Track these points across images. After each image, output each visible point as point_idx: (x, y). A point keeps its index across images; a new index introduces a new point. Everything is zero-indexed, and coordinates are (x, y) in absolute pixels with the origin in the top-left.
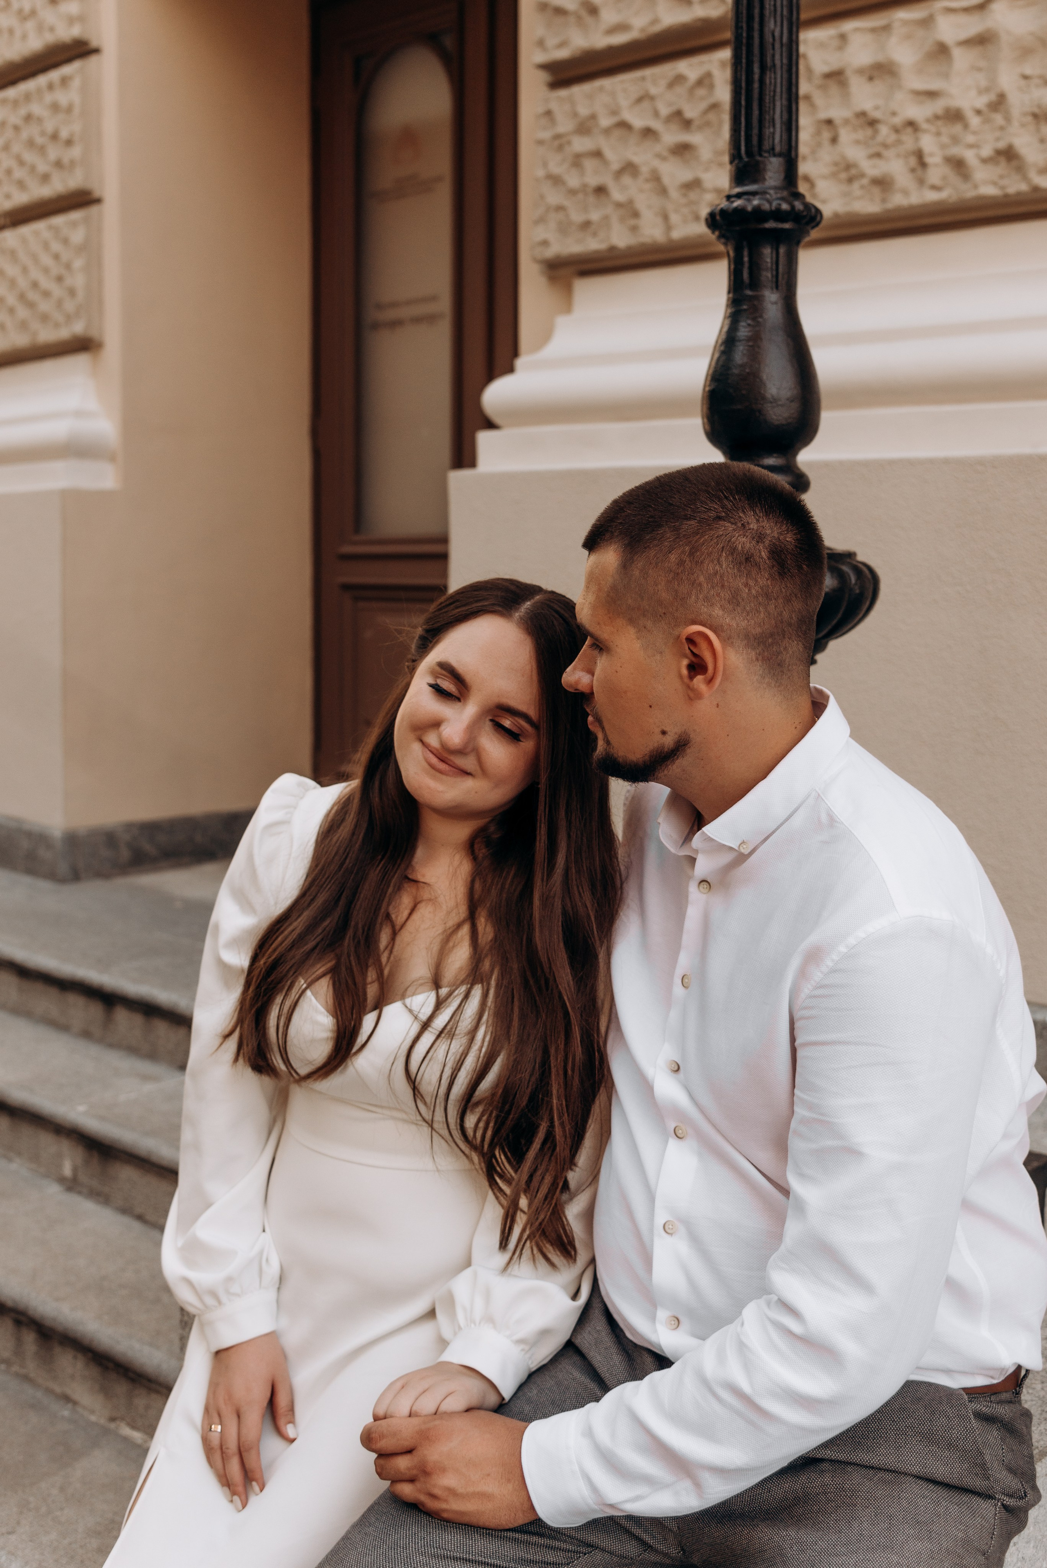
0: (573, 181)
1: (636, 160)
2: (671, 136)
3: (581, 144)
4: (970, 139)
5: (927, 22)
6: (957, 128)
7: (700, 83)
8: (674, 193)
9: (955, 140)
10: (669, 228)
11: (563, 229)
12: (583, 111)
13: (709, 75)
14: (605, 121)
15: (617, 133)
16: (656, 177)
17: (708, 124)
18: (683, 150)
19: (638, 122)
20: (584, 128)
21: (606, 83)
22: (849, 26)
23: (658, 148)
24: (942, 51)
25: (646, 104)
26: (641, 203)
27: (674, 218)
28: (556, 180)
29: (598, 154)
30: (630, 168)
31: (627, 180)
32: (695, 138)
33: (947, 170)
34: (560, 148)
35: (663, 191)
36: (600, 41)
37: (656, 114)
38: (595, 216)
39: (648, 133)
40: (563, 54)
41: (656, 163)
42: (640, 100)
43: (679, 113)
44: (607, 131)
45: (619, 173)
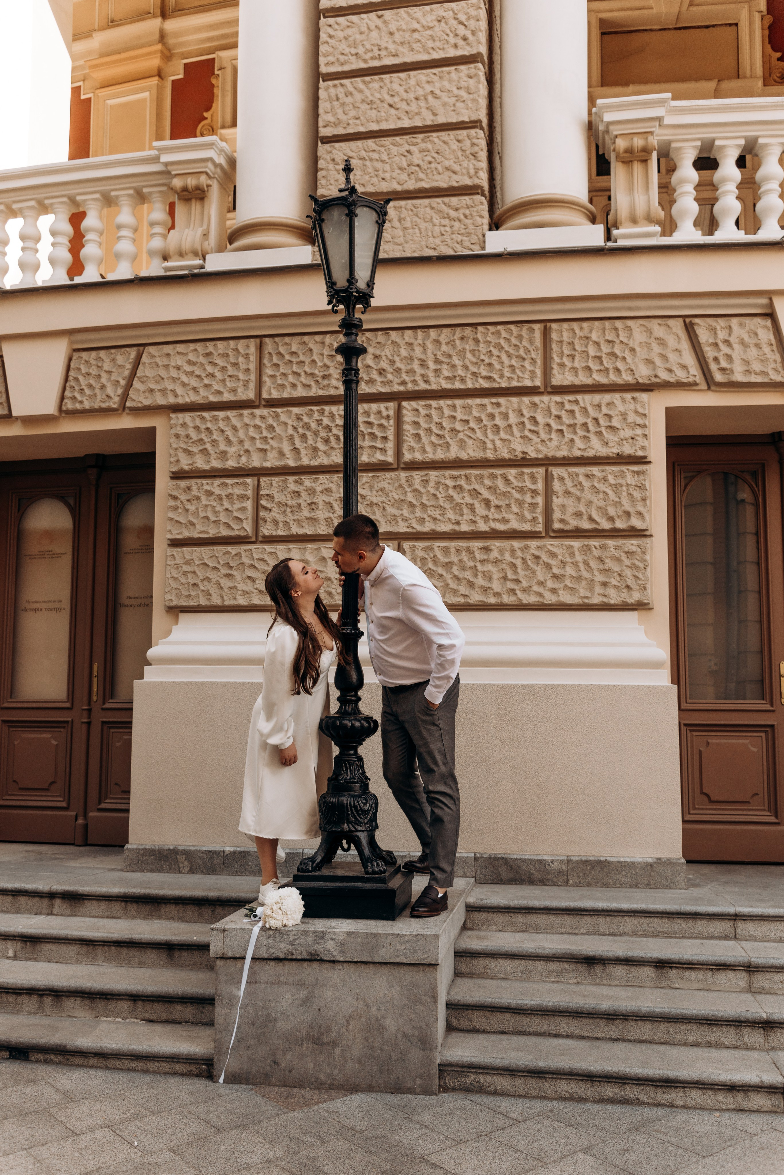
0: (183, 580)
1: (210, 577)
2: (225, 571)
3: (185, 568)
4: (334, 587)
5: (318, 549)
6: (329, 583)
7: (236, 555)
8: (226, 590)
9: (328, 586)
10: (223, 601)
11: (179, 596)
12: (188, 557)
13: (240, 553)
14: (197, 562)
15: (202, 566)
16: (218, 583)
17: (239, 569)
18: (229, 576)
19: (211, 565)
20: (188, 563)
21: (198, 549)
22: (292, 546)
23: (219, 574)
24: (324, 559)
25: (214, 558)
26: (212, 591)
27: (225, 598)
28: (175, 579)
29: (194, 572)
30: (209, 580)
31: (206, 582)
32: (234, 573)
33: (326, 595)
34: (177, 568)
35: (222, 588)
36: (196, 535)
37: (219, 563)
38: (193, 593)
39: (215, 568)
40: (180, 537)
41: (218, 579)
42: (211, 557)
43: (228, 563)
44: (198, 565)
45: (203, 580)
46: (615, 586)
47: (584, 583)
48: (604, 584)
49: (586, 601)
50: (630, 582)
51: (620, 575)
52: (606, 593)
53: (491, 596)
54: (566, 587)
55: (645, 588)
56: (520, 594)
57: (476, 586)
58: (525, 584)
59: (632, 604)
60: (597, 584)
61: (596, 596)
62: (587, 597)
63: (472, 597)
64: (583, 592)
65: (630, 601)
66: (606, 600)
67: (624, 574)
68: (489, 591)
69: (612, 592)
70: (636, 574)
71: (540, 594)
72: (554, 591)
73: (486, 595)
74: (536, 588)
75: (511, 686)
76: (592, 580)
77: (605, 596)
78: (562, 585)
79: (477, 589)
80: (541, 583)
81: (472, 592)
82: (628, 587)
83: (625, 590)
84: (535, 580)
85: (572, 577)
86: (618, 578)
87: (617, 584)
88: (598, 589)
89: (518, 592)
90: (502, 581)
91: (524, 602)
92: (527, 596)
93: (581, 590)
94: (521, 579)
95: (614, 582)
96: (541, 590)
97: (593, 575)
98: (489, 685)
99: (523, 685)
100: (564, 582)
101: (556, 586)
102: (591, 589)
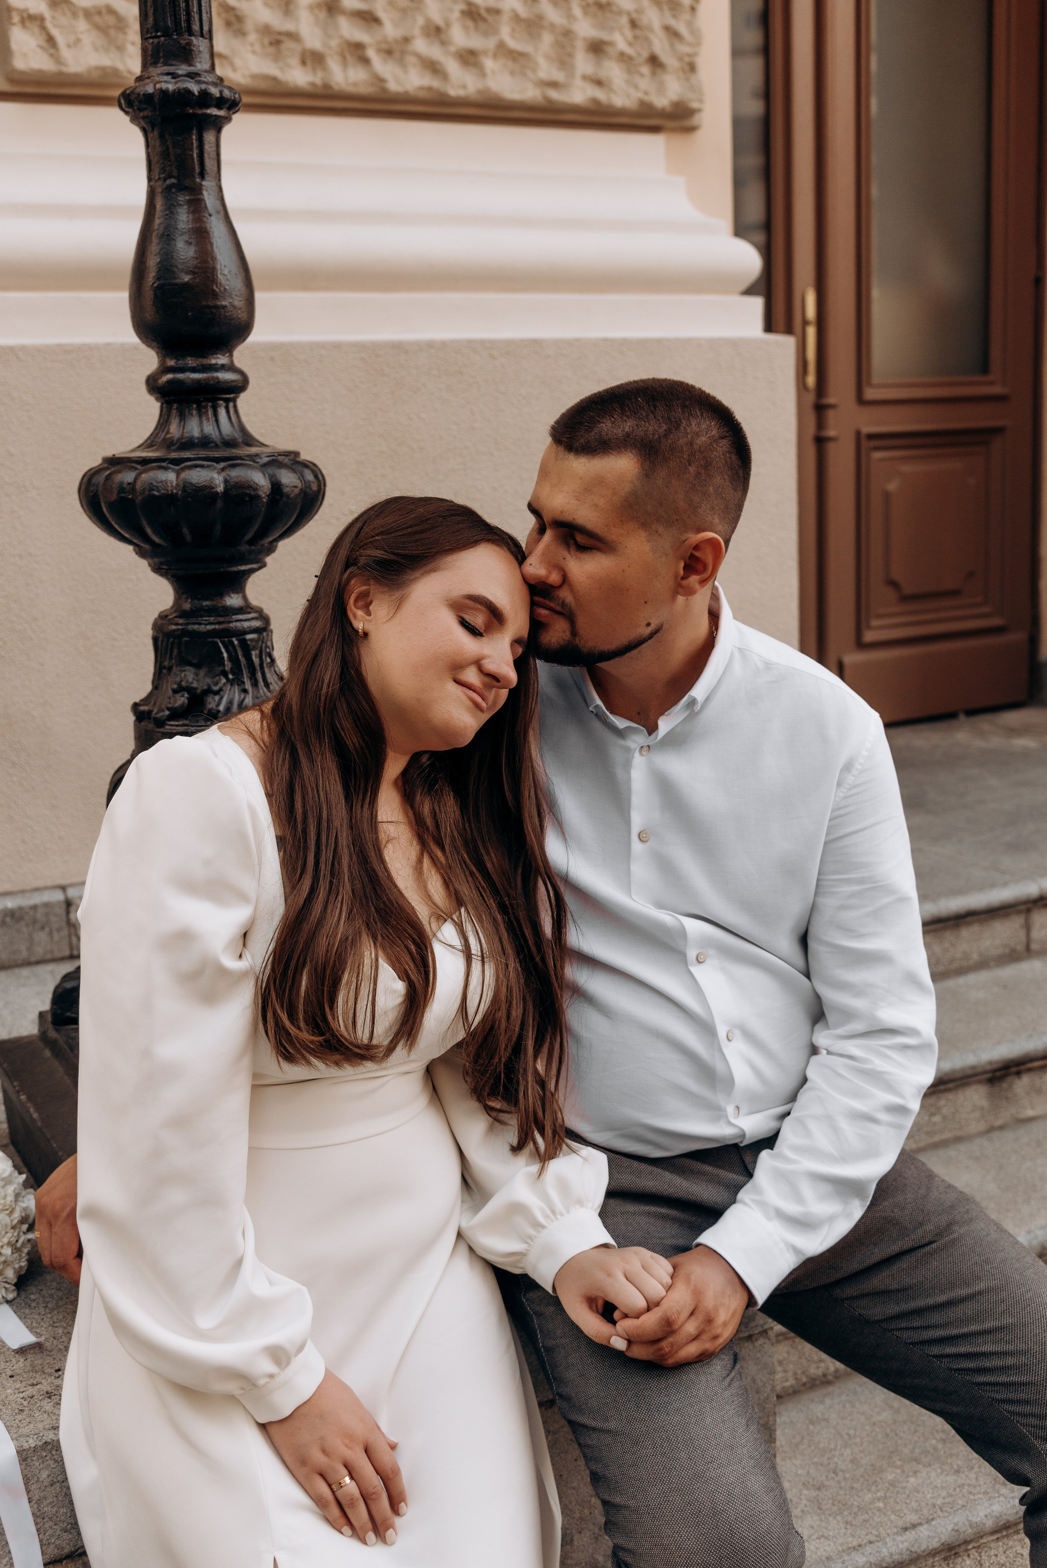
46: (623, 57)
47: (547, 39)
48: (597, 48)
49: (554, 95)
50: (660, 45)
51: (634, 24)
52: (602, 74)
53: (295, 61)
54: (503, 50)
55: (692, 68)
56: (380, 65)
57: (249, 26)
58: (390, 30)
59: (663, 114)
60: (580, 45)
61: (578, 82)
62: (554, 85)
63: (238, 62)
64: (546, 70)
65: (661, 102)
66: (600, 95)
67: (644, 20)
68: (288, 44)
69: (614, 71)
70: (672, 22)
71: (433, 67)
72: (469, 58)
73: (277, 57)
74: (421, 45)
75: (399, 347)
76: (568, 33)
77: (599, 83)
78: (491, 43)
79: (252, 37)
80: (436, 32)
81: (236, 43)
82: (654, 61)
83: (645, 70)
84: (420, 21)
85: (516, 18)
86: (629, 33)
87: (629, 51)
88: (583, 63)
89: (371, 53)
90: (323, 15)
91: (393, 86)
92: (398, 71)
93: (542, 61)
94: (381, 14)
95: (621, 45)
96: (433, 51)
97: (570, 17)
98: (337, 346)
99: (430, 344)
100: (495, 31)
101: (475, 42)
102: (564, 61)
